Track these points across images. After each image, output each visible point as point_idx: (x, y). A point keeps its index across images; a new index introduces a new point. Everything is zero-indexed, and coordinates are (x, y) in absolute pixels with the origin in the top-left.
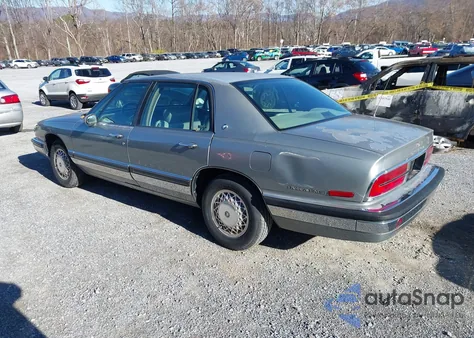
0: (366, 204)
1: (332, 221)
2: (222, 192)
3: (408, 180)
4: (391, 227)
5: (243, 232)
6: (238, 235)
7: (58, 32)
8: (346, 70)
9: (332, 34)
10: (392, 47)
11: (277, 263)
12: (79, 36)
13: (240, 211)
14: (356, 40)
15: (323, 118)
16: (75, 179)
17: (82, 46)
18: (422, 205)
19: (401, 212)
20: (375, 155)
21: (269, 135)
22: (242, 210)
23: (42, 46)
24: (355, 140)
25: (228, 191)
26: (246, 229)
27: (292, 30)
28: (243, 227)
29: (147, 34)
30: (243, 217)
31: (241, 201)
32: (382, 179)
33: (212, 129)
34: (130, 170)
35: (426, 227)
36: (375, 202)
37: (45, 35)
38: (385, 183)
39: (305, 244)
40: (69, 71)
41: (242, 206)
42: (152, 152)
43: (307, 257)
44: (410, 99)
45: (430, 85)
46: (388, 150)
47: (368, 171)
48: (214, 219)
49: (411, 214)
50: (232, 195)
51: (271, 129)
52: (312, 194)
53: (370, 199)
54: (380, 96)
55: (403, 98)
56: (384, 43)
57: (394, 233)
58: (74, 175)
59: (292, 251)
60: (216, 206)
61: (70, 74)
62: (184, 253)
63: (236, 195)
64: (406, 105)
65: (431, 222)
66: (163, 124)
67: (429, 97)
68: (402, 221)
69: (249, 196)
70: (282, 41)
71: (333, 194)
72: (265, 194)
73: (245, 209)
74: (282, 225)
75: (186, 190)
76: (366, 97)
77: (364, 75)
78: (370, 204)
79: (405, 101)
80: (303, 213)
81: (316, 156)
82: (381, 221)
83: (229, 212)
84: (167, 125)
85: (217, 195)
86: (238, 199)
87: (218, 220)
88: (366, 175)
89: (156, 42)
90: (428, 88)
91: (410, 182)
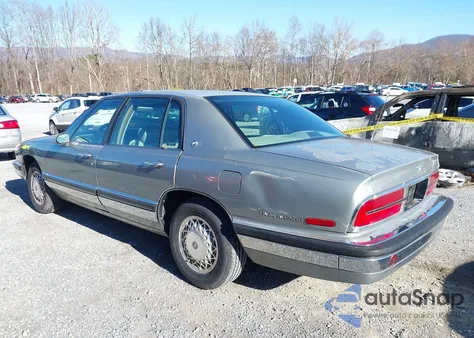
0: (350, 235)
1: (317, 258)
2: (191, 218)
3: (406, 209)
4: (384, 264)
5: (213, 267)
6: (207, 271)
7: (82, 70)
8: (354, 104)
9: (346, 75)
10: (406, 88)
11: (251, 305)
12: (100, 74)
13: (209, 241)
14: (370, 81)
15: (309, 137)
16: (50, 204)
17: (103, 83)
18: (425, 240)
19: (395, 247)
20: (360, 175)
21: (242, 152)
22: (212, 240)
23: (65, 83)
24: (338, 158)
25: (198, 218)
26: (215, 263)
27: (307, 71)
28: (213, 261)
29: (166, 72)
30: (213, 249)
31: (210, 230)
32: (370, 205)
33: (181, 147)
34: (97, 193)
35: (434, 268)
36: (363, 233)
37: (68, 72)
38: (375, 211)
39: (289, 284)
40: (78, 101)
41: (211, 236)
42: (127, 175)
43: (288, 299)
44: (418, 130)
45: (440, 116)
46: (378, 170)
47: (353, 194)
48: (181, 250)
49: (409, 251)
50: (201, 222)
51: (243, 145)
52: (286, 222)
53: (356, 229)
54: (386, 127)
55: (411, 129)
56: (398, 84)
57: (386, 274)
58: (49, 199)
59: (272, 292)
60: (184, 234)
61: (79, 105)
62: (143, 290)
63: (205, 222)
64: (414, 137)
65: (441, 263)
66: (137, 143)
67: (439, 128)
68: (397, 259)
69: (219, 223)
70: (295, 80)
71: (311, 222)
72: (236, 221)
73: (215, 239)
74: (256, 260)
75: (152, 216)
76: (372, 128)
77: (372, 109)
78: (357, 236)
79: (413, 132)
80: (284, 246)
81: (292, 177)
82: (370, 257)
83: (196, 242)
84: (141, 144)
85: (185, 223)
86: (207, 228)
87: (186, 252)
88: (348, 199)
89: (174, 80)
90: (438, 119)
91: (408, 212)
